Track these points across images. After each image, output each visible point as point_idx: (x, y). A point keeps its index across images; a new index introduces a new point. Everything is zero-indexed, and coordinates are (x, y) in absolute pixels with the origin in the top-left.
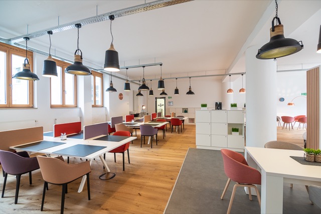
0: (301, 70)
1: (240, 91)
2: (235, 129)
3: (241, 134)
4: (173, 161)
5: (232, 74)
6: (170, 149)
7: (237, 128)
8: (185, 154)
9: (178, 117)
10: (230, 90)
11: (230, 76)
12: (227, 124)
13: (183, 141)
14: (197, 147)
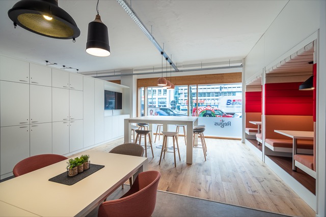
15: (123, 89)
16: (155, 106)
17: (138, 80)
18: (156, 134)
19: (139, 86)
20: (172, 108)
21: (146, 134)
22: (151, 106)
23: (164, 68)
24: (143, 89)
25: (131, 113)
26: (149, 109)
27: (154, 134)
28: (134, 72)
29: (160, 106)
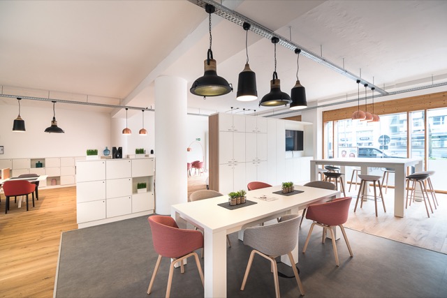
0: (198, 115)
1: (140, 133)
2: (141, 184)
3: (149, 190)
4: (30, 272)
5: (130, 108)
6: (12, 248)
7: (144, 182)
8: (58, 246)
9: (21, 177)
10: (126, 131)
11: (127, 109)
12: (131, 179)
13: (42, 223)
14: (80, 227)
15: (305, 126)
16: (350, 145)
17: (324, 112)
18: (351, 183)
19: (325, 121)
20: (381, 147)
21: (337, 178)
22: (343, 145)
23: (362, 93)
24: (331, 123)
25: (314, 154)
26: (341, 150)
27: (348, 183)
28: (319, 104)
29: (360, 144)
